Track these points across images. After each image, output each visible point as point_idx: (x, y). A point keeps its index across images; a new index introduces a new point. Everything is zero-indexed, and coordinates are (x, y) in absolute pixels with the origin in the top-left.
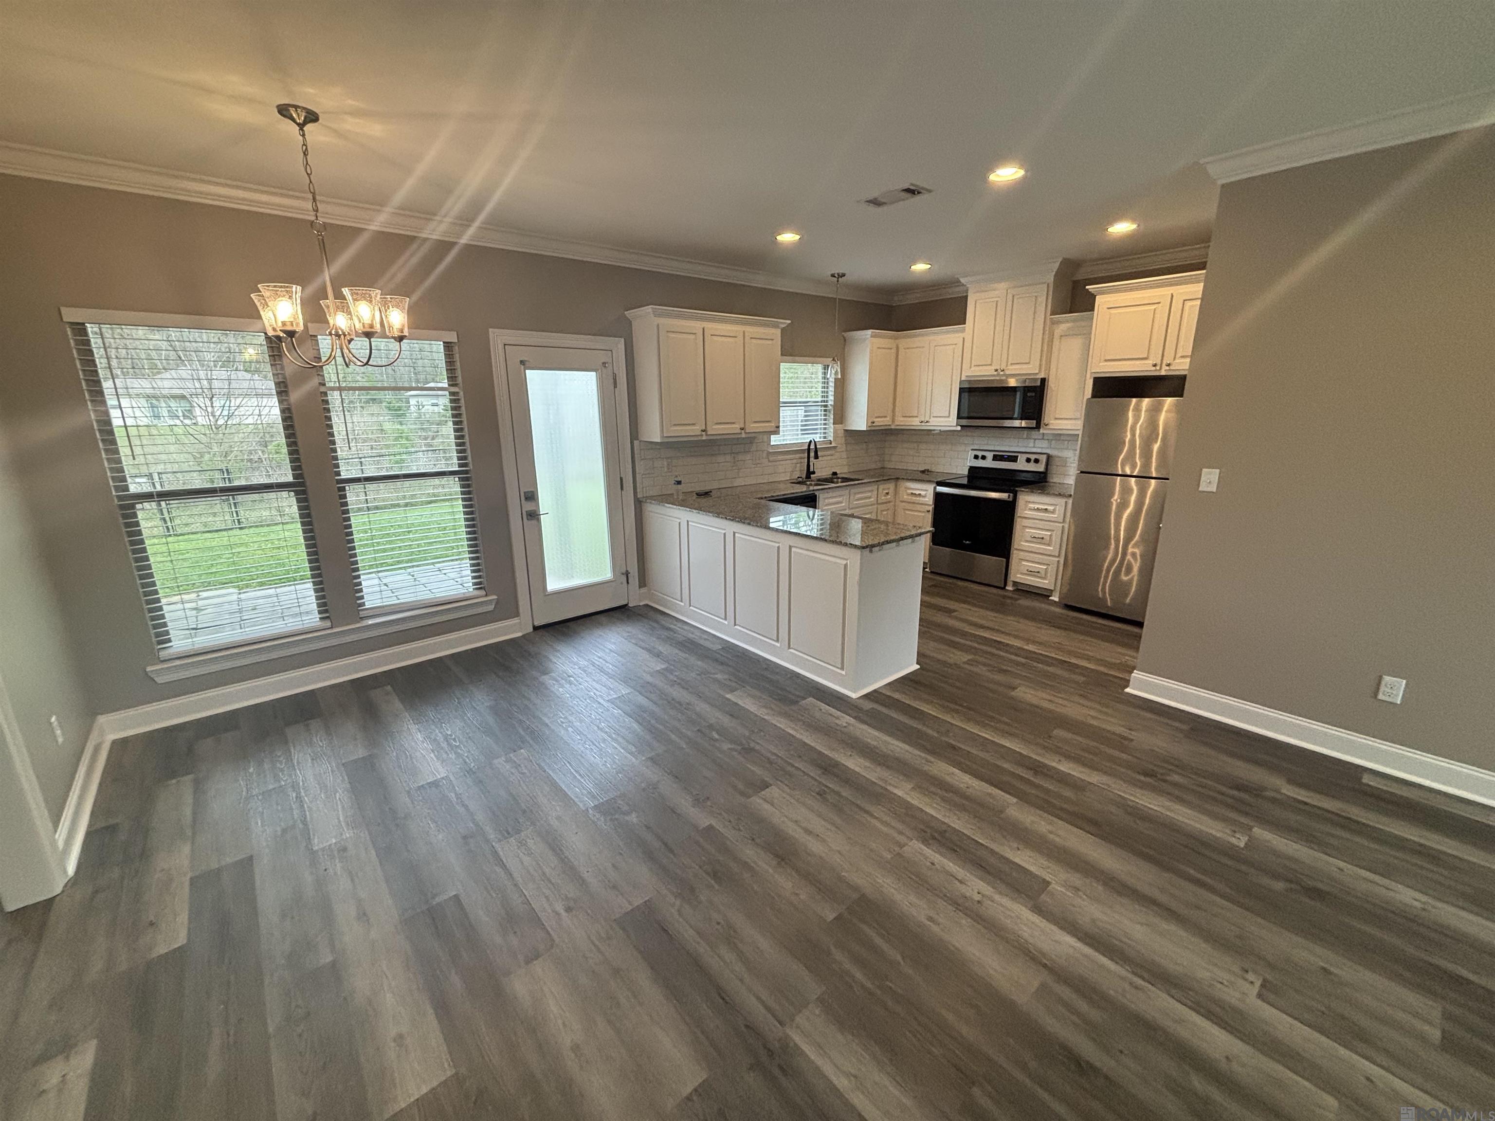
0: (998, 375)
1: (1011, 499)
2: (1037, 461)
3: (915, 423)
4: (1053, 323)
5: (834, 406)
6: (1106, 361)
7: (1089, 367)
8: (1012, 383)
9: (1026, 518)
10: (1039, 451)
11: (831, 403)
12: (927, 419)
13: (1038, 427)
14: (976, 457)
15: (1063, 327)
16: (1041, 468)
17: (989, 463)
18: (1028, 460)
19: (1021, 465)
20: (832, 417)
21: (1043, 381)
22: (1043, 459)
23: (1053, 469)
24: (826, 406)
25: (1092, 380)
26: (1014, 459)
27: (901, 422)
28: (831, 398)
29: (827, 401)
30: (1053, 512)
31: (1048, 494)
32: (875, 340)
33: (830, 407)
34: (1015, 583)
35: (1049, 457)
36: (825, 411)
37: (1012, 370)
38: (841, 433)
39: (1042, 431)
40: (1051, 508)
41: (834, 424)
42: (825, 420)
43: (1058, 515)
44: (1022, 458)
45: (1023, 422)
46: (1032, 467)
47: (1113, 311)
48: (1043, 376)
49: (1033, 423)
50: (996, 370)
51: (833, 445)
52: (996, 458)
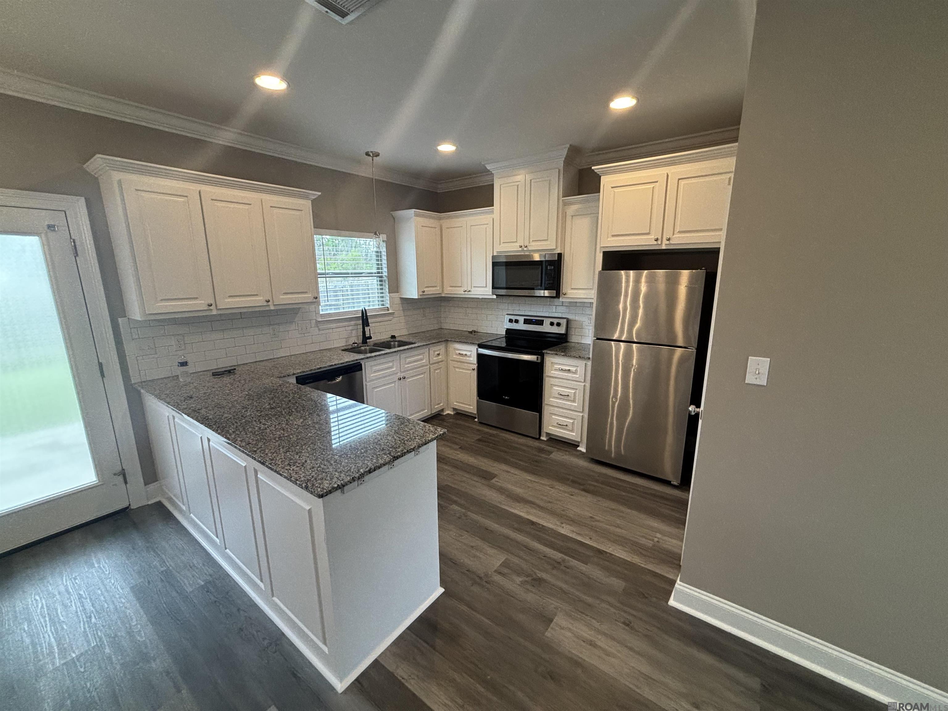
0: (523, 250)
1: (539, 361)
2: (559, 324)
3: (459, 292)
4: (565, 204)
5: (388, 277)
6: (613, 236)
7: (598, 241)
8: (537, 257)
9: (553, 377)
10: (560, 315)
11: (385, 274)
12: (469, 289)
13: (558, 296)
14: (511, 321)
15: (574, 208)
16: (562, 330)
17: (521, 326)
18: (552, 324)
19: (546, 328)
20: (387, 286)
21: (560, 255)
22: (564, 322)
23: (572, 332)
24: (381, 277)
25: (602, 255)
26: (540, 323)
27: (448, 291)
28: (385, 270)
29: (382, 273)
30: (575, 373)
31: (570, 356)
32: (419, 219)
33: (385, 278)
34: (548, 434)
35: (568, 321)
36: (381, 281)
37: (533, 246)
38: (398, 301)
39: (561, 299)
40: (573, 369)
41: (389, 293)
42: (382, 289)
43: (580, 375)
44: (547, 322)
45: (546, 292)
46: (555, 330)
47: (616, 190)
48: (559, 252)
49: (554, 293)
50: (521, 247)
51: (390, 311)
52: (526, 322)
